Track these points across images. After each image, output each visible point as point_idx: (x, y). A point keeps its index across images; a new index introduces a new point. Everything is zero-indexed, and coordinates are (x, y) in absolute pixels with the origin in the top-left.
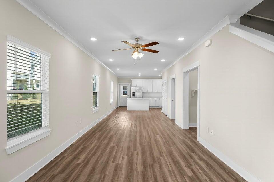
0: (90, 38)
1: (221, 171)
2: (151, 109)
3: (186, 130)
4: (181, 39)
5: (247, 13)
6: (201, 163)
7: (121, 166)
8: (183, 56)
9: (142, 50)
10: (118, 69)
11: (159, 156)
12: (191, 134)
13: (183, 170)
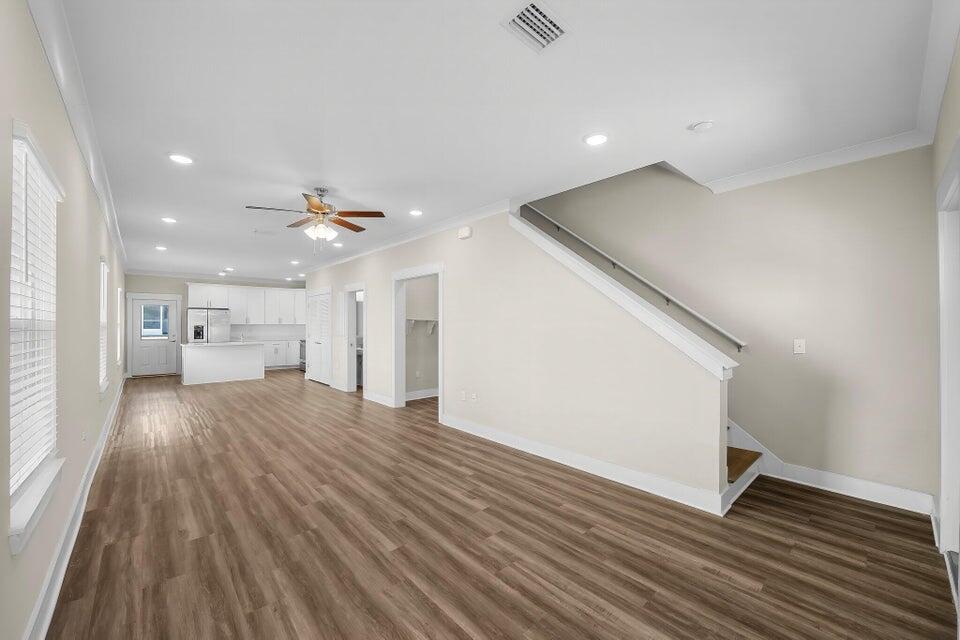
0: (169, 153)
1: (507, 456)
2: (270, 372)
3: (402, 409)
4: (416, 213)
5: (530, 203)
6: (471, 453)
7: (331, 502)
8: (395, 245)
9: (330, 220)
10: (161, 248)
11: (393, 463)
12: (419, 414)
13: (456, 471)
